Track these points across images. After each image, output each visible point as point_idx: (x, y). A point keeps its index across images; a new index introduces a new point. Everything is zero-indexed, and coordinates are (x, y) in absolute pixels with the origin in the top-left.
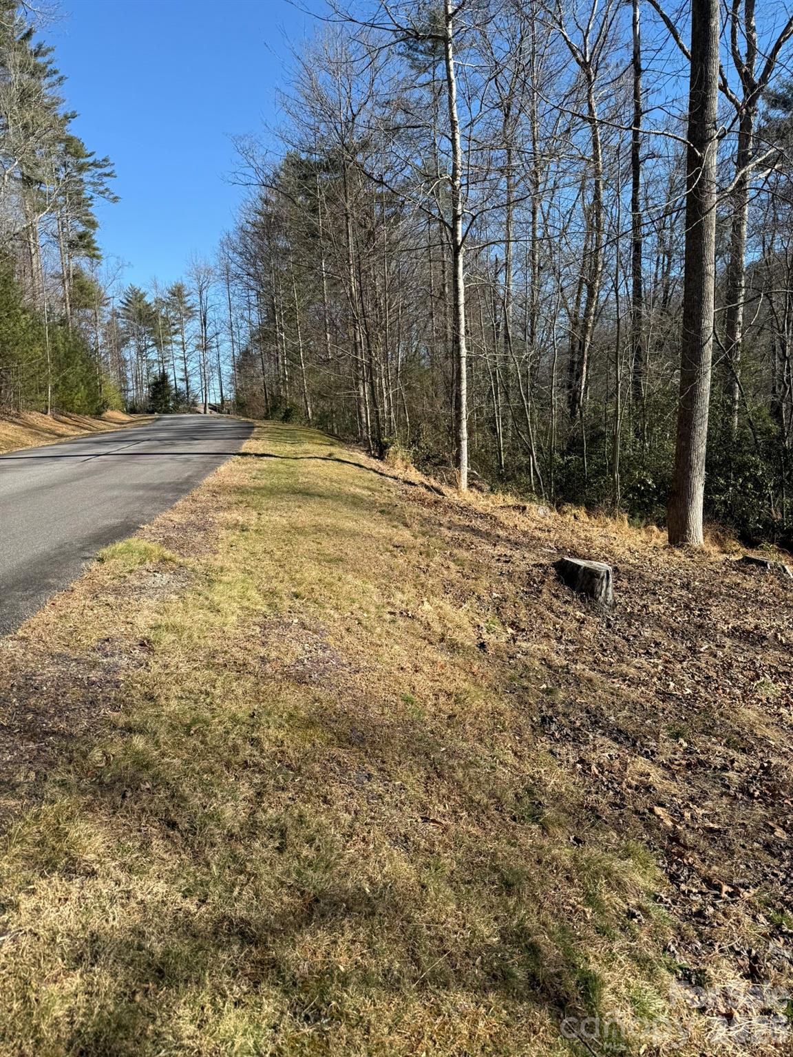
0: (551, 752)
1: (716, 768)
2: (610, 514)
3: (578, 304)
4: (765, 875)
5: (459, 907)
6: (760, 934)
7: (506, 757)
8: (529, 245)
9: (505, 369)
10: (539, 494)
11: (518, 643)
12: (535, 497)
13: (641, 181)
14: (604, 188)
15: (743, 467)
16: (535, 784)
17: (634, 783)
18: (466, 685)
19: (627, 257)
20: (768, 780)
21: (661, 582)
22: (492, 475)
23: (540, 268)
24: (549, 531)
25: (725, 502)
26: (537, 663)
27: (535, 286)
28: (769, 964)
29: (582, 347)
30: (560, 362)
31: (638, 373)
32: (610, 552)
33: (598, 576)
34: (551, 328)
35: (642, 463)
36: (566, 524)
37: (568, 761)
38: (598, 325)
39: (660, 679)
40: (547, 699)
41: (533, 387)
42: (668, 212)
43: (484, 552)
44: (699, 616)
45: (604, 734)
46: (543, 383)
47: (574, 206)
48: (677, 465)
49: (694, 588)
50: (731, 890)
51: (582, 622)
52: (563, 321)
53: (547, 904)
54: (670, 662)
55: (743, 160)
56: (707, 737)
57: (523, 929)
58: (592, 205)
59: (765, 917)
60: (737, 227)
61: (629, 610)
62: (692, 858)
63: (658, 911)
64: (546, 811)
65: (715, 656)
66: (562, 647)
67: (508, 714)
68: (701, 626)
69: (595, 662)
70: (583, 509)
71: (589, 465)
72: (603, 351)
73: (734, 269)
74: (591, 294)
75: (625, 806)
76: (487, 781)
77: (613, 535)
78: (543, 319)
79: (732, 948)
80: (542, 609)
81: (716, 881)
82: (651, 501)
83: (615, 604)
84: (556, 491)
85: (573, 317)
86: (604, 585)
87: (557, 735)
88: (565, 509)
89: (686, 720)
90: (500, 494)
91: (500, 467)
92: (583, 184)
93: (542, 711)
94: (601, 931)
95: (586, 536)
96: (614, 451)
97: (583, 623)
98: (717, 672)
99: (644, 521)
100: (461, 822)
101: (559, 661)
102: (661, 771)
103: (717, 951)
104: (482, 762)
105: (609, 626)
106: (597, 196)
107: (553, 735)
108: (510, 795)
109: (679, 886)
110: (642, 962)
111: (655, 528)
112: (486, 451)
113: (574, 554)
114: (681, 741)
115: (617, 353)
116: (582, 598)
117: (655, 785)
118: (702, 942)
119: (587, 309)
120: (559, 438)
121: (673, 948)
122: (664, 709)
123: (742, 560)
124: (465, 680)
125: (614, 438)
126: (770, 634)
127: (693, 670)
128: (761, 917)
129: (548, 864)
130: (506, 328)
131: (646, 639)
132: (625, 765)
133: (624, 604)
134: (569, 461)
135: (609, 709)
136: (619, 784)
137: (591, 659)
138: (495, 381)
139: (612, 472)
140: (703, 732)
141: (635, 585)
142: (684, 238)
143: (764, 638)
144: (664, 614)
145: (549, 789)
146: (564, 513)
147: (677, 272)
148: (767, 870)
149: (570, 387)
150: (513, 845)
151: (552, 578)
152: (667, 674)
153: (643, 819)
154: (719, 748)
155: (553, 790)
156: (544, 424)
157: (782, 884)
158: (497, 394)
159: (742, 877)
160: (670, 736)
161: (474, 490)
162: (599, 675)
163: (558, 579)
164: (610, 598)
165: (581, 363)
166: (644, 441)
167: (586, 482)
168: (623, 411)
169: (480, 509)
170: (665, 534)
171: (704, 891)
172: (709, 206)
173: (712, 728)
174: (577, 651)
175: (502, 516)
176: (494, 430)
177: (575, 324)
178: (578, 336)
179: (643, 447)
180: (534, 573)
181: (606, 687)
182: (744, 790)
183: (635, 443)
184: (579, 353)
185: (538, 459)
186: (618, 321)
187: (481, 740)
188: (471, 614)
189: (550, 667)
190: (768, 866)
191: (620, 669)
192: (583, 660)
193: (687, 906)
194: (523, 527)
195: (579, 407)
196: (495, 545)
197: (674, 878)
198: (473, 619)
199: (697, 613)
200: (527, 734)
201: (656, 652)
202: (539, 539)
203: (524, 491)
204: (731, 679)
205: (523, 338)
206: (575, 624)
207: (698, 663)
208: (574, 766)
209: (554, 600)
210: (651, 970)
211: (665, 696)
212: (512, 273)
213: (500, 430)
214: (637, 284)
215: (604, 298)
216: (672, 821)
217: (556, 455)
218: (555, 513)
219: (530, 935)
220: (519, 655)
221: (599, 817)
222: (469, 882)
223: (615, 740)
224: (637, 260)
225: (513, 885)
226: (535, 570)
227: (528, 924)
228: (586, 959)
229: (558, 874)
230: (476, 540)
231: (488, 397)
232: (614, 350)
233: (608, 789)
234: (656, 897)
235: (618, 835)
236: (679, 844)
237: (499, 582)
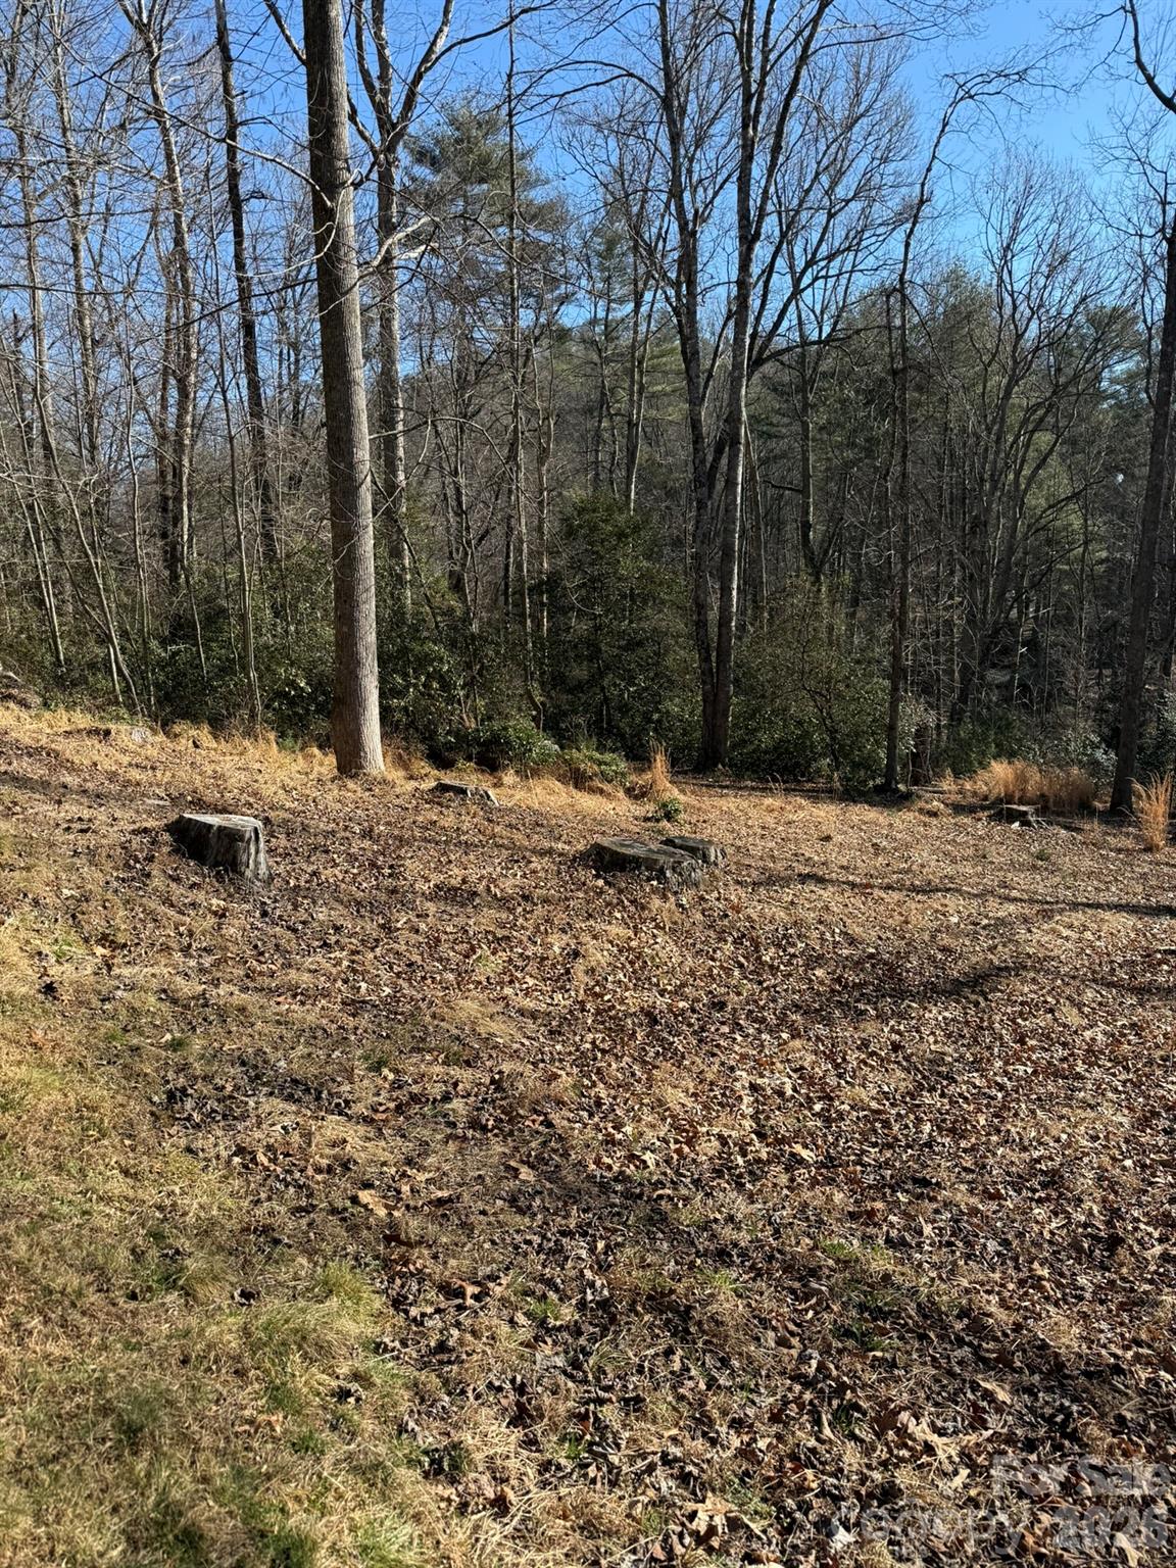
0: (189, 1150)
1: (435, 1100)
2: (249, 733)
3: (164, 407)
4: (517, 1247)
5: (38, 1518)
6: (521, 1344)
7: (108, 1187)
8: (71, 300)
9: (51, 502)
10: (131, 707)
11: (116, 971)
12: (123, 711)
13: (246, 229)
14: (190, 231)
15: (424, 660)
16: (166, 1219)
17: (324, 1162)
18: (22, 1072)
19: (235, 344)
20: (502, 1099)
21: (333, 833)
22: (43, 679)
23: (95, 343)
24: (153, 768)
25: (405, 709)
26: (152, 999)
27: (90, 371)
28: (540, 1389)
29: (178, 474)
30: (145, 496)
31: (268, 520)
32: (255, 794)
33: (241, 838)
34: (123, 441)
35: (288, 657)
36: (180, 755)
37: (218, 1157)
38: (199, 444)
39: (345, 981)
40: (175, 1057)
41: (102, 533)
42: (289, 284)
43: (40, 817)
44: (390, 875)
45: (271, 1094)
46: (120, 528)
47: (143, 248)
48: (338, 659)
49: (379, 836)
50: (477, 1290)
51: (221, 915)
52: (140, 430)
53: (207, 1440)
54: (358, 952)
55: (386, 227)
56: (419, 1056)
57: (167, 1506)
58: (173, 254)
59: (525, 1314)
60: (386, 324)
61: (292, 883)
62: (421, 1259)
63: (381, 1369)
64: (188, 1262)
65: (417, 931)
66: (192, 963)
67: (107, 1105)
68: (394, 891)
69: (248, 976)
70: (206, 728)
71: (207, 659)
72: (211, 483)
73: (386, 382)
74: (184, 394)
75: (314, 1207)
76: (78, 1244)
77: (257, 766)
78: (108, 426)
79: (490, 1386)
80: (152, 905)
81: (456, 1283)
82: (307, 710)
83: (271, 878)
84: (159, 701)
85: (158, 425)
86: (253, 850)
87: (197, 1117)
88: (177, 729)
89: (388, 1037)
90: (61, 711)
91: (58, 663)
92: (154, 217)
93: (168, 1082)
94: (302, 1446)
95: (215, 772)
96: (244, 637)
97: (223, 916)
98: (422, 954)
99: (300, 742)
100: (31, 1343)
101: (188, 988)
102: (362, 1129)
103: (472, 1398)
104: (65, 1209)
105: (264, 914)
106: (179, 241)
107: (189, 1118)
108: (123, 1256)
109: (406, 1312)
110: (370, 1473)
111: (316, 751)
112: (29, 638)
113: (200, 804)
114: (385, 1071)
115: (233, 489)
116: (219, 877)
117: (355, 1156)
118: (449, 1394)
119: (180, 417)
120: (156, 617)
121: (411, 1424)
122: (356, 1028)
123: (436, 788)
124: (20, 1063)
125: (243, 618)
126: (481, 888)
127: (391, 958)
128: (521, 1318)
129: (201, 1358)
130: (44, 433)
131: (322, 924)
132: (308, 1136)
133: (284, 874)
134: (175, 654)
135: (276, 1049)
136: (302, 1171)
137: (242, 973)
138: (35, 521)
139: (245, 669)
140: (413, 1050)
141: (297, 841)
142: (317, 326)
143: (475, 894)
144: (343, 881)
145: (190, 1219)
146: (176, 736)
147: (311, 374)
148: (518, 1238)
149: (164, 536)
150: (136, 1348)
151: (166, 849)
152: (355, 971)
153: (344, 1219)
154: (438, 1069)
155: (199, 1218)
156: (128, 593)
157: (538, 1253)
158: (38, 541)
159: (489, 1263)
160: (369, 1069)
161: (12, 705)
162: (256, 997)
163: (176, 851)
164: (263, 870)
165: (178, 499)
166: (288, 624)
167: (206, 687)
168: (252, 577)
169: (27, 741)
170: (331, 760)
171: (442, 1306)
172: (349, 282)
173: (423, 1040)
174: (217, 964)
175: (67, 748)
176: (41, 603)
177: (163, 438)
178: (170, 457)
179: (286, 632)
180: (134, 846)
181: (269, 1013)
182: (475, 1124)
183: (275, 625)
184: (173, 484)
185: (123, 650)
186: (231, 439)
187: (60, 1168)
188: (22, 934)
189: (175, 1002)
190: (518, 1232)
191: (286, 979)
192: (228, 977)
193: (424, 1342)
194: (107, 765)
195: (183, 567)
196: (59, 802)
197: (398, 1303)
198: (28, 942)
199: (387, 871)
200: (144, 1130)
201: (337, 942)
202: (138, 784)
203: (105, 703)
204: (440, 960)
205: (76, 451)
206: (212, 920)
207: (396, 946)
208: (229, 1162)
209: (174, 885)
210: (384, 1481)
211: (355, 1006)
212: (46, 343)
213: (51, 602)
214: (254, 386)
215: (205, 401)
216: (386, 1206)
217: (154, 644)
218: (161, 738)
219: (181, 1514)
220: (119, 993)
221: (277, 1242)
222: (55, 1458)
223: (290, 1098)
224: (250, 348)
225: (141, 1429)
226: (136, 840)
227: (176, 1494)
228: (282, 1510)
229: (219, 1370)
230: (21, 796)
231: (24, 546)
232: (228, 484)
233: (287, 1186)
234: (378, 1345)
235: (310, 1260)
236: (400, 1243)
237: (72, 868)
